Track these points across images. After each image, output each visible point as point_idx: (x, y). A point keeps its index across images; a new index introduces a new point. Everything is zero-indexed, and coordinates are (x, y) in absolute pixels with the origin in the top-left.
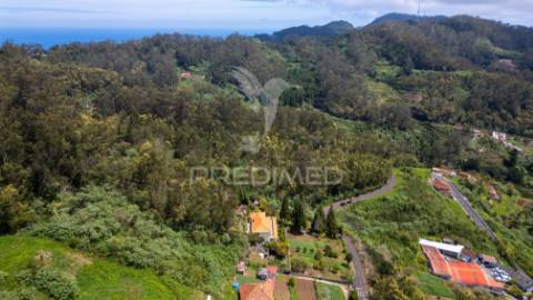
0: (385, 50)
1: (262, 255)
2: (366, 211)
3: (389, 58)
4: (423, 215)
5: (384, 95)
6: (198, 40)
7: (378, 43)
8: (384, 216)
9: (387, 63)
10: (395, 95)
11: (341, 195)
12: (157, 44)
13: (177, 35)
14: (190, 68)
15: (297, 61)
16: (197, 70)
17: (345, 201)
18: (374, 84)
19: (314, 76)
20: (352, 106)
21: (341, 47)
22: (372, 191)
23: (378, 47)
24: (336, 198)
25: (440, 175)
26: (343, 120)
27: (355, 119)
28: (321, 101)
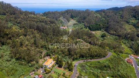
0: (134, 15)
1: (42, 71)
2: (91, 64)
3: (135, 17)
4: (112, 70)
5: (130, 29)
6: (78, 11)
7: (132, 13)
8: (96, 67)
9: (134, 19)
10: (135, 29)
11: (85, 58)
12: (67, 12)
13: (72, 10)
14: (74, 18)
15: (104, 17)
16: (76, 19)
17: (85, 60)
18: (128, 25)
19: (107, 22)
20: (116, 32)
21: (120, 13)
22: (97, 59)
23: (132, 14)
24: (83, 59)
25: (133, 57)
26: (112, 35)
27: (116, 36)
28: (107, 29)
